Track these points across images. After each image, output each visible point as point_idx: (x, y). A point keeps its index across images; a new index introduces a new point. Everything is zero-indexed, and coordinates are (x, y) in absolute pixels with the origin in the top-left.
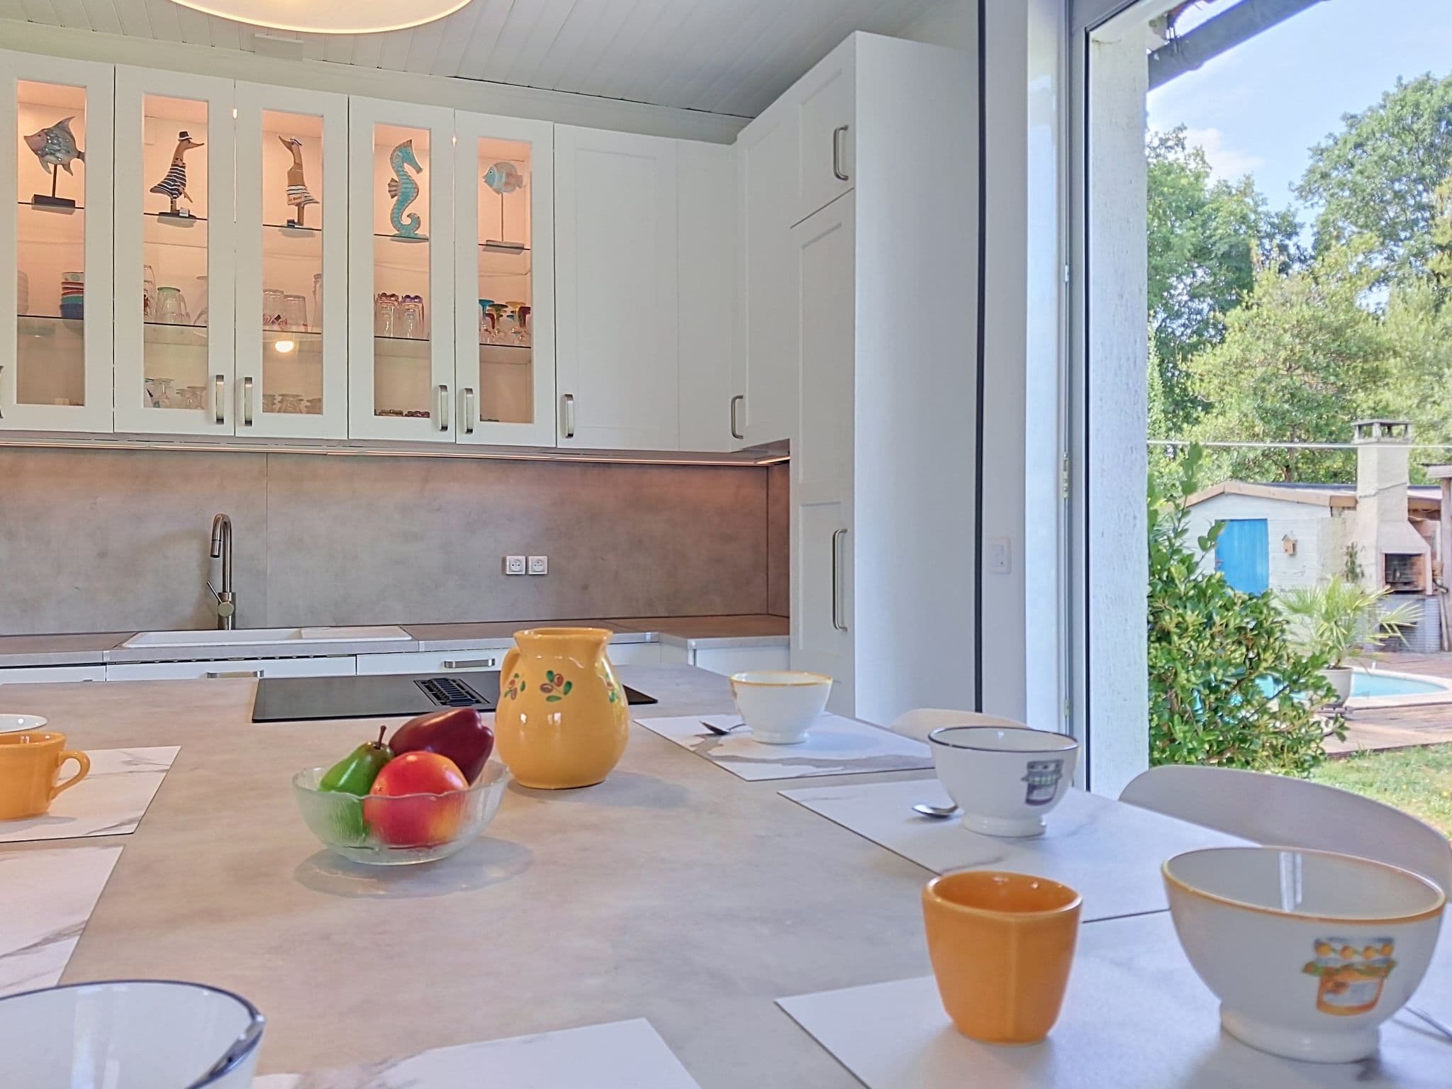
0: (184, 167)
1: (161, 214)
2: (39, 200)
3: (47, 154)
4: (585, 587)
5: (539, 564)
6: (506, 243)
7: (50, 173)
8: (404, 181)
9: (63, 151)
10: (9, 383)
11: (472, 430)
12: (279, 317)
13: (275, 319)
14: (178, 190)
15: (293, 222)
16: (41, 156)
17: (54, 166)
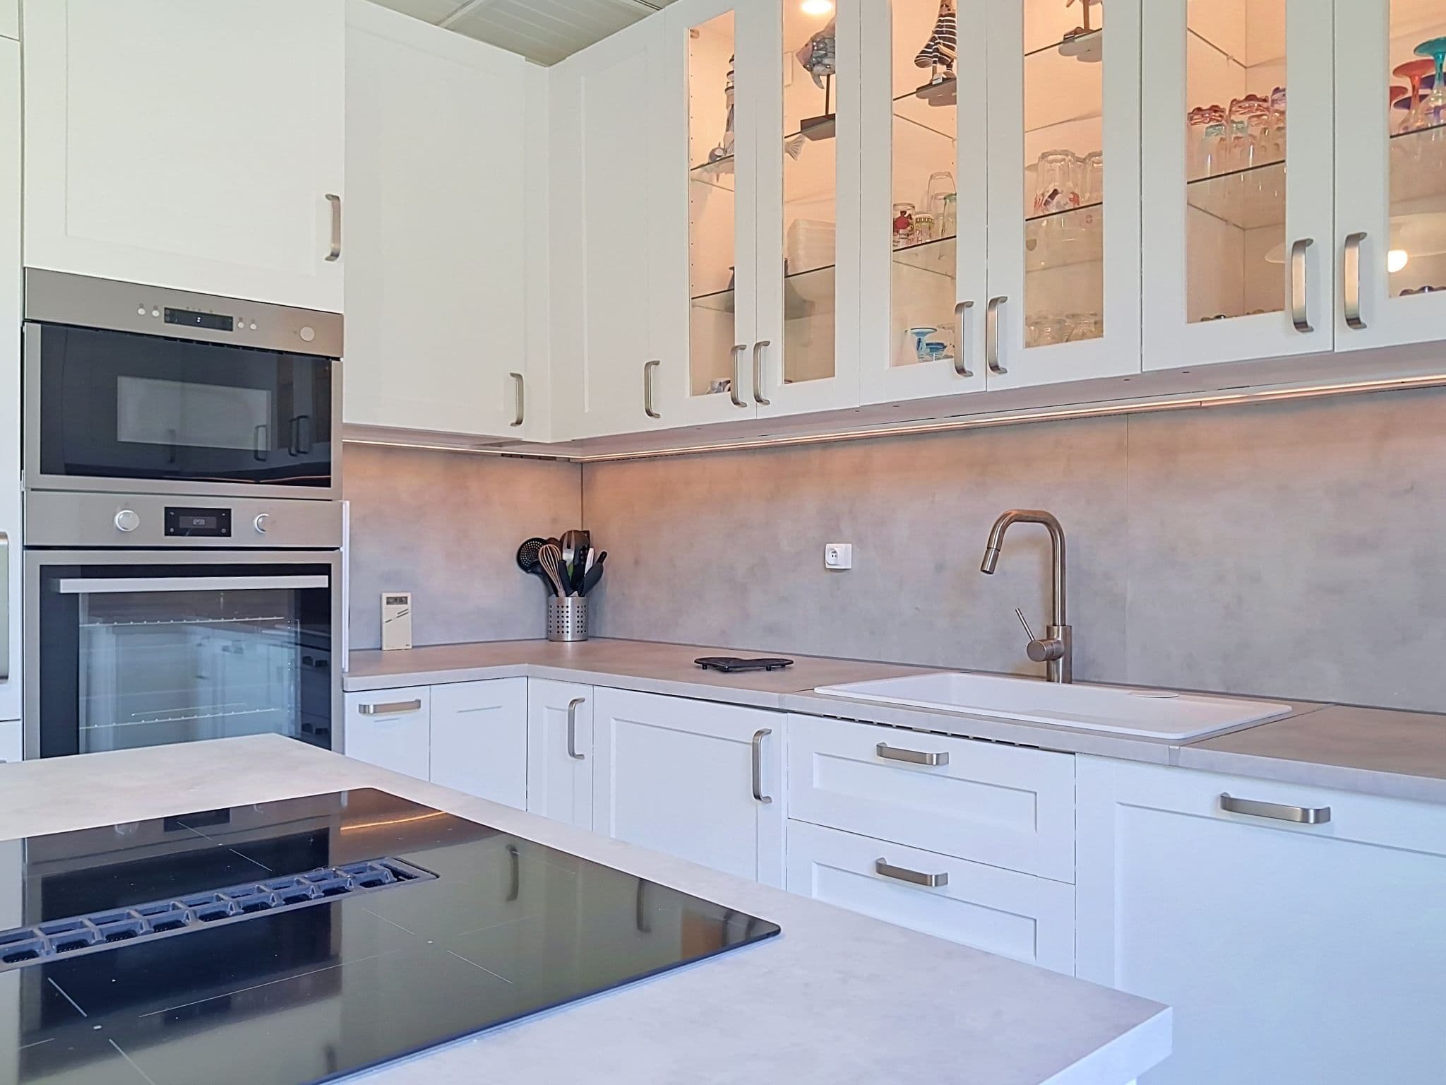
0: (953, 15)
1: (917, 91)
2: (809, 125)
3: (814, 65)
7: (823, 88)
9: (829, 54)
10: (775, 360)
11: (1358, 319)
12: (1055, 192)
13: (1049, 197)
14: (937, 49)
15: (1077, 32)
16: (811, 70)
17: (826, 77)
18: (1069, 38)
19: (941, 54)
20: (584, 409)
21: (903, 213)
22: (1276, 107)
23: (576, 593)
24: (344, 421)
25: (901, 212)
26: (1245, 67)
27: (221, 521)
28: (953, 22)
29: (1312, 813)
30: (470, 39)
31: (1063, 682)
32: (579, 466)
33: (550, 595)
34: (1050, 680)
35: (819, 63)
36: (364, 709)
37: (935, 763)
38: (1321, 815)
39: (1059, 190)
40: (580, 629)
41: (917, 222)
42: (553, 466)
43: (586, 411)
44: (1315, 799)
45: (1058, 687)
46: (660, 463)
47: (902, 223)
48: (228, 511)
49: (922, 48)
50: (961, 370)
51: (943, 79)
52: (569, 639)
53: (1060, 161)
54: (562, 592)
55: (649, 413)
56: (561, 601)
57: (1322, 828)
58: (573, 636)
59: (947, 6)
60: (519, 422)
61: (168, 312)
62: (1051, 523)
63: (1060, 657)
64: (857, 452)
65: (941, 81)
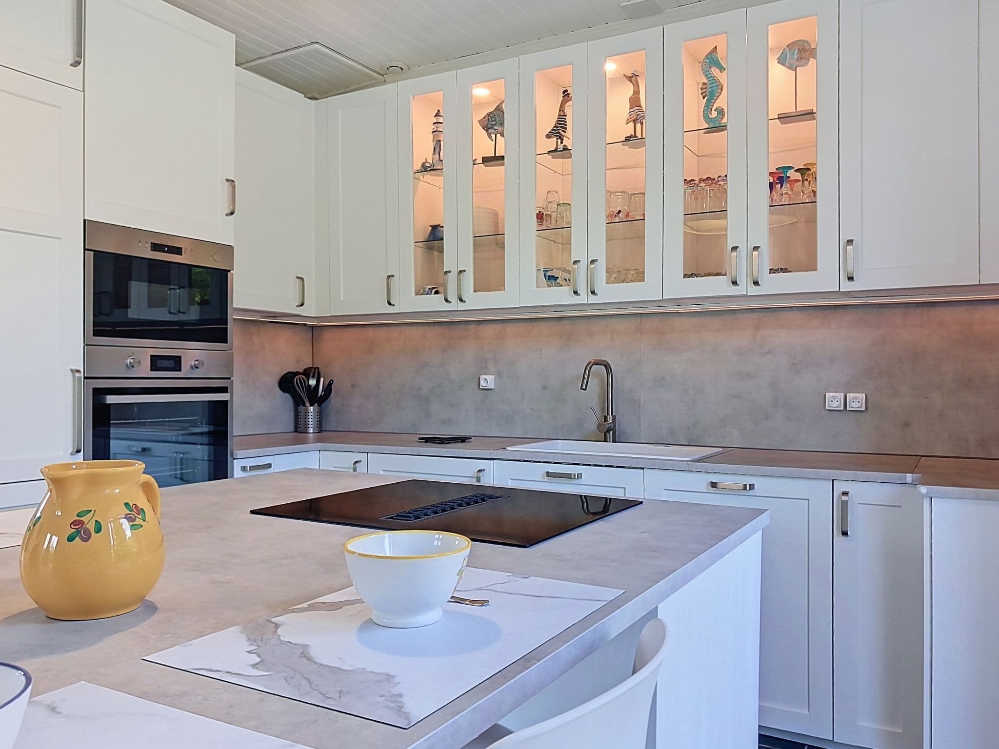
0: (566, 116)
1: (549, 152)
2: (486, 160)
3: (489, 129)
4: (906, 425)
5: (857, 401)
6: (799, 111)
7: (493, 140)
8: (711, 82)
9: (497, 124)
10: (469, 280)
11: (758, 282)
12: (620, 211)
13: (617, 213)
14: (559, 133)
15: (631, 136)
16: (487, 131)
17: (494, 135)
18: (628, 139)
19: (561, 135)
20: (340, 298)
21: (540, 212)
22: (719, 183)
23: (316, 404)
24: (234, 306)
25: (539, 211)
26: (698, 156)
27: (175, 363)
28: (565, 119)
29: (748, 486)
30: (269, 81)
31: (612, 442)
32: (311, 328)
33: (298, 405)
34: (605, 441)
35: (492, 128)
36: (244, 469)
37: (576, 478)
38: (752, 487)
39: (622, 211)
40: (318, 426)
41: (546, 216)
42: (297, 328)
43: (342, 299)
44: (749, 481)
45: (610, 445)
46: (370, 328)
47: (540, 216)
48: (180, 357)
49: (550, 130)
50: (576, 293)
51: (563, 149)
52: (312, 432)
53: (621, 195)
54: (308, 404)
55: (389, 303)
56: (307, 409)
57: (751, 492)
58: (313, 430)
59: (563, 111)
60: (302, 305)
61: (152, 245)
62: (607, 366)
63: (611, 430)
64: (498, 327)
65: (562, 149)
